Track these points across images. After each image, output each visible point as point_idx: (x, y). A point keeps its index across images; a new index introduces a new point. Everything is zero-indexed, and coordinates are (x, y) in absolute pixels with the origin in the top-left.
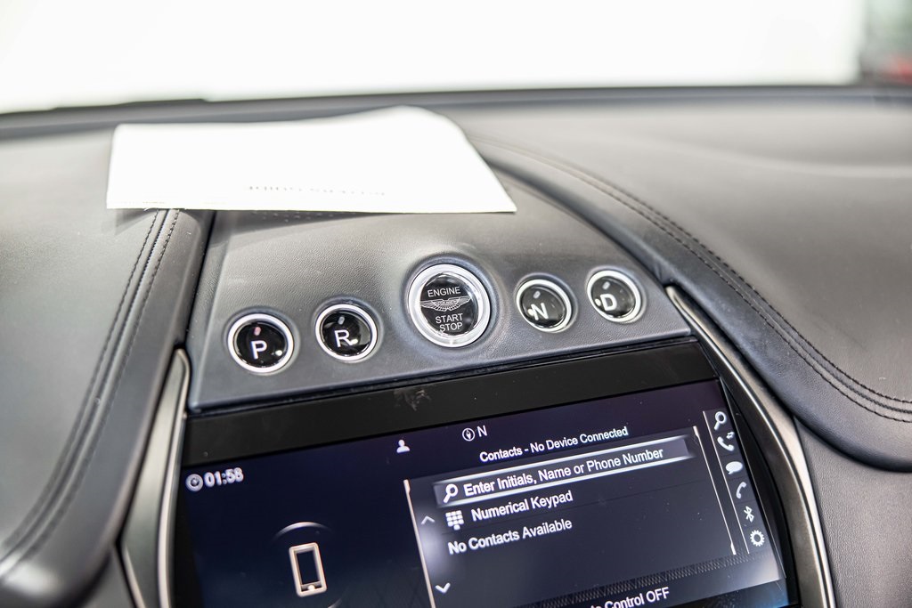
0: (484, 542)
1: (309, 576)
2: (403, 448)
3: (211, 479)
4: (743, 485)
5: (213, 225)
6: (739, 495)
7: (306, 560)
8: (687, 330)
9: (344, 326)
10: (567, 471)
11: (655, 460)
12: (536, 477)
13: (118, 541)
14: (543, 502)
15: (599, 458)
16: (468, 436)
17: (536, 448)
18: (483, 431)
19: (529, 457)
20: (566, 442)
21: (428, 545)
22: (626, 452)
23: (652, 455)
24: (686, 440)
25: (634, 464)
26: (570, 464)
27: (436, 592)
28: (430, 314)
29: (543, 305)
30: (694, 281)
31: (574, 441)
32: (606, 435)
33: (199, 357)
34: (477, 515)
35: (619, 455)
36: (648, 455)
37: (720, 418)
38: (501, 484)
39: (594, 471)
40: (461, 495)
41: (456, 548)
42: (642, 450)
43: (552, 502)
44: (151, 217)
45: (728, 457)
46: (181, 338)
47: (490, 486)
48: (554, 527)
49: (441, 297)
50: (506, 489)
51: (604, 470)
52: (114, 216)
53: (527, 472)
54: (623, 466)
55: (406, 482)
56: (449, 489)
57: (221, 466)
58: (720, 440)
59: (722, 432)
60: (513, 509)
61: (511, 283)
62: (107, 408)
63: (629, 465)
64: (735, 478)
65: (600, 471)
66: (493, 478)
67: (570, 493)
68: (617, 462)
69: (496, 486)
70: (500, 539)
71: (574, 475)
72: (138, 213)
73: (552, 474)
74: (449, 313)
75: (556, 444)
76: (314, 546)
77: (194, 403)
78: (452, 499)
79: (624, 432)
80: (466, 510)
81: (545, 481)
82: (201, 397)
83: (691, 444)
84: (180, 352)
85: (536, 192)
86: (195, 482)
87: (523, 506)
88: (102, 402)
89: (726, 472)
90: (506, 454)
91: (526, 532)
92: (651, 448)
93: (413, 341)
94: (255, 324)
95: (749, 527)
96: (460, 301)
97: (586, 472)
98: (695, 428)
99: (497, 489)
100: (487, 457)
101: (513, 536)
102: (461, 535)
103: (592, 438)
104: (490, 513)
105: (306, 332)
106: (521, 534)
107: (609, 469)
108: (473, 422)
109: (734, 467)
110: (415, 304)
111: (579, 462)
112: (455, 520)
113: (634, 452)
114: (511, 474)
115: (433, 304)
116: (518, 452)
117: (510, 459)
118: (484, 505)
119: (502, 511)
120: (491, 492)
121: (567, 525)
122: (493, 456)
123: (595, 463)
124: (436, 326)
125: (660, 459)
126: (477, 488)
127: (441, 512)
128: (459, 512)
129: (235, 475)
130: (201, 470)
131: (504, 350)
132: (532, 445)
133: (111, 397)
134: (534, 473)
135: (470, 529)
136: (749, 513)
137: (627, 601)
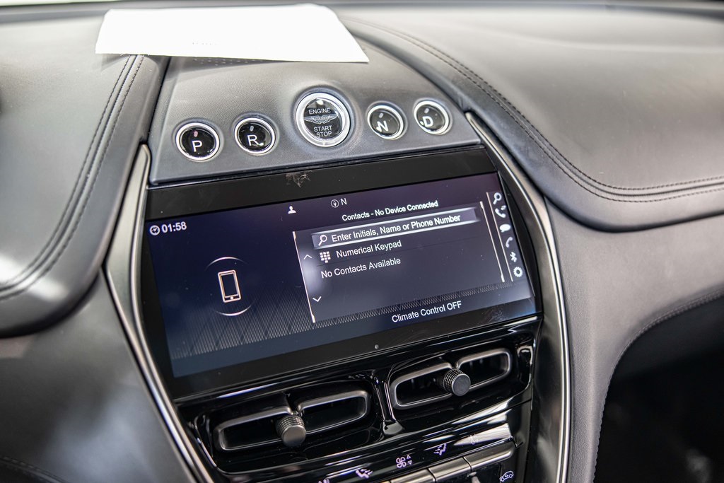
0: (344, 271)
1: (230, 290)
2: (292, 211)
3: (165, 228)
4: (511, 239)
5: (167, 66)
6: (507, 245)
7: (228, 280)
8: (478, 140)
9: (253, 133)
10: (398, 228)
11: (455, 222)
12: (378, 231)
13: (104, 265)
14: (382, 247)
15: (419, 220)
16: (335, 204)
17: (378, 213)
18: (344, 201)
19: (374, 219)
20: (398, 210)
21: (310, 273)
22: (436, 217)
23: (453, 219)
24: (475, 210)
25: (441, 225)
26: (401, 224)
27: (312, 302)
28: (310, 126)
29: (385, 122)
30: (484, 109)
31: (404, 209)
32: (424, 206)
33: (157, 150)
34: (339, 254)
35: (432, 218)
36: (450, 219)
37: (497, 197)
38: (355, 235)
39: (416, 228)
40: (330, 241)
41: (326, 274)
42: (447, 216)
43: (389, 246)
44: (125, 60)
45: (501, 222)
46: (145, 137)
47: (348, 236)
48: (389, 263)
49: (318, 114)
50: (359, 239)
51: (422, 228)
52: (101, 59)
53: (372, 228)
54: (434, 225)
55: (294, 233)
56: (321, 238)
57: (172, 220)
58: (497, 211)
59: (498, 205)
60: (363, 251)
61: (364, 107)
62: (94, 180)
63: (438, 225)
64: (506, 235)
65: (419, 228)
66: (351, 231)
67: (400, 242)
68: (430, 223)
69: (352, 236)
70: (355, 270)
71: (402, 231)
72: (117, 57)
73: (389, 230)
74: (322, 125)
75: (392, 211)
76: (233, 272)
77: (153, 179)
78: (323, 244)
79: (435, 204)
80: (332, 251)
81: (384, 234)
82: (158, 176)
83: (478, 213)
84: (144, 147)
85: (382, 51)
86: (155, 230)
87: (370, 249)
88: (91, 176)
89: (500, 231)
90: (359, 216)
91: (371, 265)
92: (453, 215)
93: (299, 142)
94: (194, 129)
95: (513, 265)
96: (330, 117)
97: (411, 229)
98: (481, 203)
99: (353, 238)
100: (346, 218)
101: (363, 268)
103: (415, 207)
104: (348, 253)
105: (228, 134)
106: (368, 267)
107: (425, 227)
108: (338, 196)
109: (505, 228)
110: (300, 119)
111: (406, 222)
112: (325, 257)
113: (441, 217)
114: (362, 229)
115: (312, 119)
116: (367, 215)
117: (361, 219)
118: (344, 248)
119: (356, 252)
120: (349, 240)
121: (398, 261)
122: (350, 218)
123: (416, 223)
124: (315, 133)
125: (458, 222)
126: (340, 238)
127: (317, 253)
128: (328, 253)
129: (182, 226)
130: (159, 222)
131: (358, 149)
132: (376, 211)
133: (97, 173)
134: (377, 228)
135: (335, 263)
136: (514, 257)
137: (436, 310)
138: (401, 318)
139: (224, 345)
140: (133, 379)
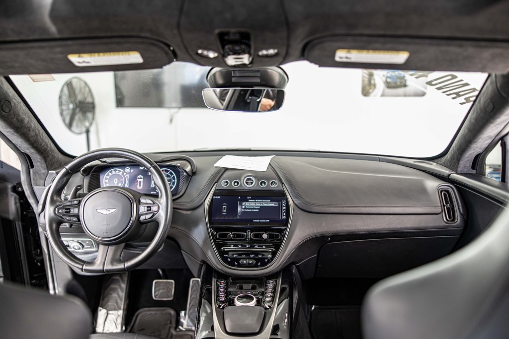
0: (247, 210)
1: (224, 209)
2: (239, 198)
3: (216, 197)
5: (226, 169)
6: (284, 212)
7: (225, 208)
8: (283, 189)
9: (236, 183)
10: (260, 204)
13: (204, 201)
14: (256, 207)
15: (265, 203)
16: (248, 198)
17: (257, 201)
18: (250, 198)
21: (239, 209)
22: (269, 203)
23: (272, 204)
27: (239, 214)
28: (247, 183)
29: (264, 184)
30: (286, 183)
31: (262, 201)
32: (267, 201)
33: (218, 184)
34: (246, 207)
37: (284, 201)
41: (243, 210)
45: (284, 207)
46: (217, 182)
48: (256, 210)
49: (249, 181)
51: (265, 205)
55: (239, 202)
56: (244, 203)
57: (218, 196)
59: (284, 203)
61: (259, 181)
63: (269, 205)
64: (284, 209)
66: (250, 203)
67: (259, 207)
68: (267, 204)
70: (249, 210)
73: (258, 204)
74: (249, 183)
75: (260, 201)
76: (226, 206)
78: (244, 205)
79: (269, 201)
82: (217, 188)
83: (279, 204)
86: (214, 197)
87: (253, 207)
90: (252, 201)
93: (243, 185)
94: (226, 181)
95: (284, 216)
96: (251, 181)
97: (263, 205)
98: (280, 202)
99: (250, 205)
100: (249, 201)
102: (244, 209)
103: (265, 201)
105: (231, 183)
106: (251, 210)
108: (249, 196)
109: (284, 208)
110: (245, 181)
111: (262, 203)
112: (243, 207)
114: (252, 203)
115: (247, 181)
116: (254, 201)
118: (248, 206)
119: (250, 207)
121: (258, 210)
125: (274, 205)
126: (247, 204)
127: (242, 206)
129: (219, 197)
130: (216, 196)
131: (255, 188)
134: (255, 203)
135: (245, 208)
136: (284, 214)
137: (263, 221)
138: (255, 221)
139: (225, 218)
140: (204, 219)
